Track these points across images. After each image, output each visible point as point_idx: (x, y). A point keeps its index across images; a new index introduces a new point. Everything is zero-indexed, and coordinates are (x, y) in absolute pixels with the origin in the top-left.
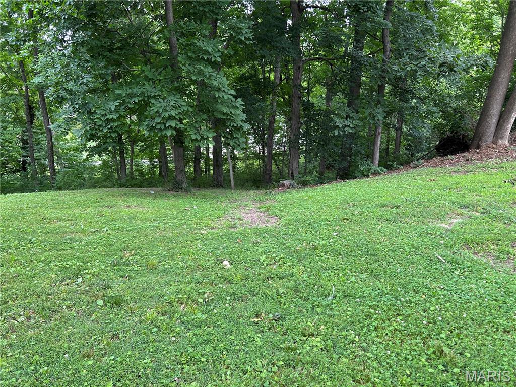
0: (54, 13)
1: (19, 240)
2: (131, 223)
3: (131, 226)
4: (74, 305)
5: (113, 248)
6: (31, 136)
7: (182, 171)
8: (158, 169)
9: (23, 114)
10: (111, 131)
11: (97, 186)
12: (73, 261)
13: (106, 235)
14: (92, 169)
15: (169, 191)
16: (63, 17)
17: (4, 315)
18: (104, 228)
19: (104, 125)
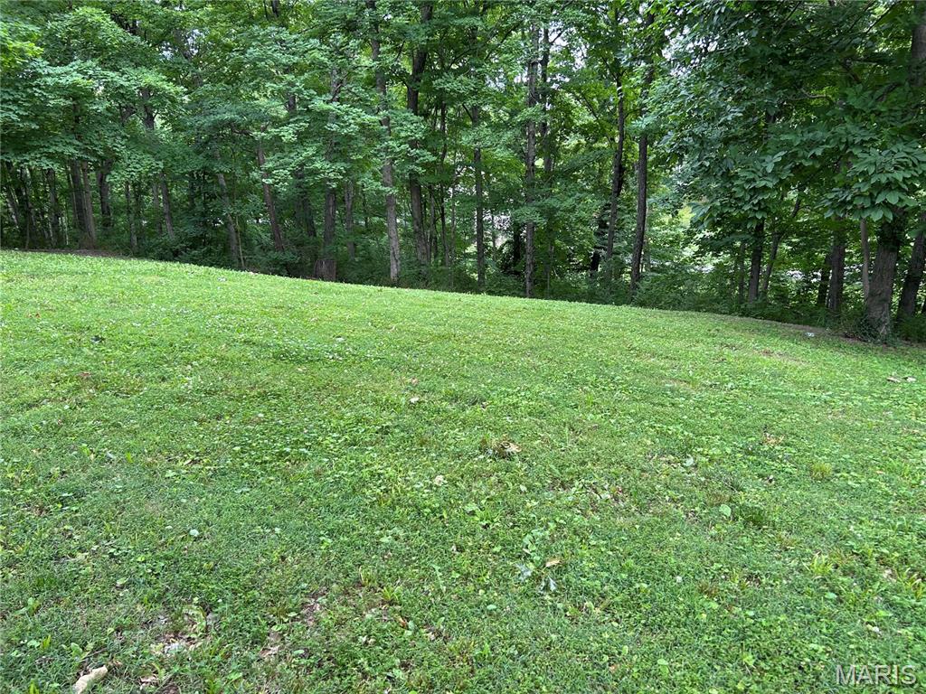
0: (703, 6)
1: (598, 374)
2: (775, 384)
3: (776, 391)
4: (683, 499)
5: (743, 422)
6: (614, 215)
7: (885, 300)
8: (817, 291)
9: (608, 180)
10: (757, 209)
11: (701, 308)
12: (678, 427)
13: (732, 397)
14: (697, 277)
15: (846, 336)
16: (717, 12)
17: (583, 480)
18: (727, 382)
19: (748, 198)
